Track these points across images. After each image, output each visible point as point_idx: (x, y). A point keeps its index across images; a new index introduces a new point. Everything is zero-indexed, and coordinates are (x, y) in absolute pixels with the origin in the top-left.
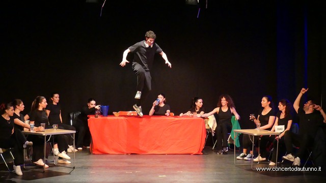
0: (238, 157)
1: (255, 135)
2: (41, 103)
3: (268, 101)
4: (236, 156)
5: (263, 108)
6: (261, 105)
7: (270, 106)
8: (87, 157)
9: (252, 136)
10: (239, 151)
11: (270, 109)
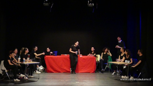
1: (119, 64)
2: (26, 50)
8: (44, 74)
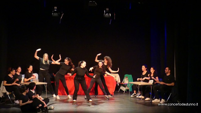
0: (132, 96)
1: (140, 85)
3: (146, 68)
4: (130, 96)
5: (143, 71)
6: (142, 70)
7: (146, 70)
9: (138, 85)
10: (132, 93)
11: (146, 71)
